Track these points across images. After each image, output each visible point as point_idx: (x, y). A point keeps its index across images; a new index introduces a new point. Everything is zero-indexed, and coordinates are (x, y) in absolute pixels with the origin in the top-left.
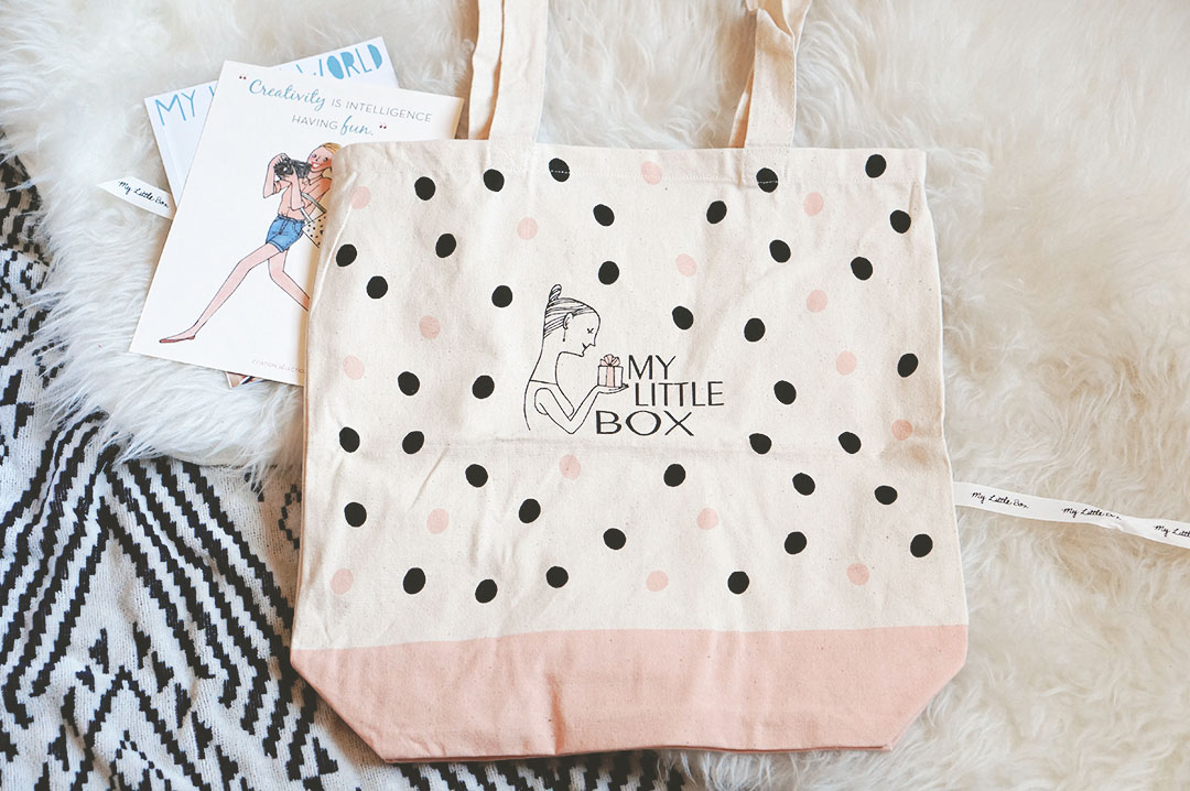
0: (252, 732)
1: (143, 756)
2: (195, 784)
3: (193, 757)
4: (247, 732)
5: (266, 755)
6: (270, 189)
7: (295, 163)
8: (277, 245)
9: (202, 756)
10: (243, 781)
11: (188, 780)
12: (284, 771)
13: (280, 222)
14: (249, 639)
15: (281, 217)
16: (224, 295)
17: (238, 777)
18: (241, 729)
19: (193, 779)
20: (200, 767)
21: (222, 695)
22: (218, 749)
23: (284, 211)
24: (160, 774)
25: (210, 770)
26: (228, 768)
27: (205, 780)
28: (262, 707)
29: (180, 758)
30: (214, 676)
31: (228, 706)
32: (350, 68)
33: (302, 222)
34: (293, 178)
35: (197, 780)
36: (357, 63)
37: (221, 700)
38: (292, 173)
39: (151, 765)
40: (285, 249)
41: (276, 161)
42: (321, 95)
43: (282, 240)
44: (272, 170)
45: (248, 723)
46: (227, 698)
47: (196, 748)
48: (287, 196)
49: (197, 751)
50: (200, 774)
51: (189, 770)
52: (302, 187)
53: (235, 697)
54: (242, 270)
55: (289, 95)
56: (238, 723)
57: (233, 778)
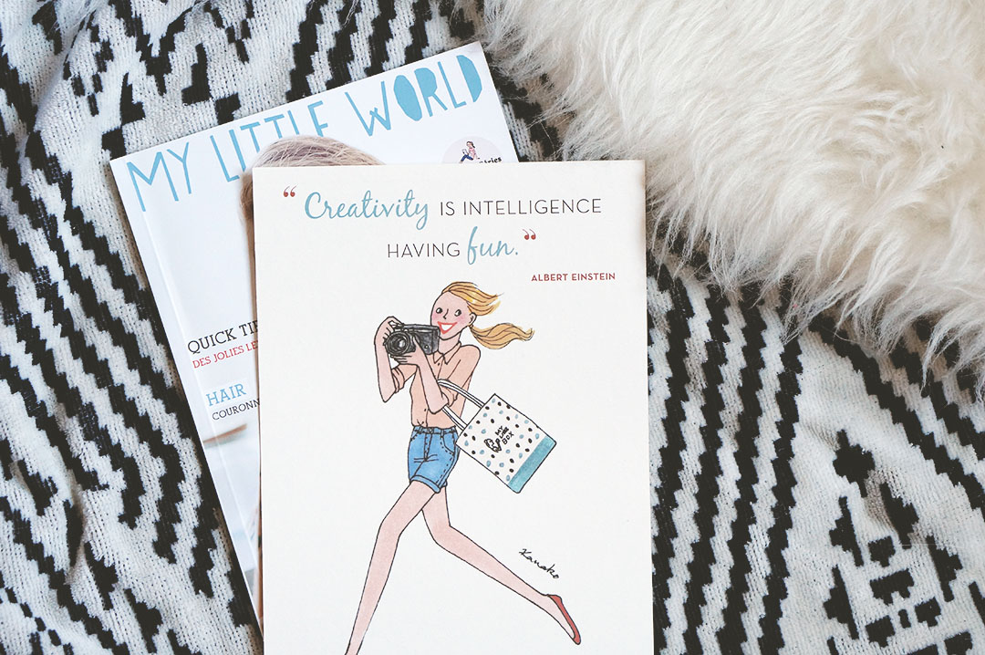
0: (172, 560)
1: (27, 611)
2: (105, 646)
3: (95, 607)
4: (165, 560)
5: (197, 593)
6: (388, 386)
7: (415, 331)
8: (427, 481)
9: (108, 605)
10: (172, 635)
11: (93, 642)
12: (226, 616)
13: (420, 439)
14: (146, 417)
15: (419, 430)
16: (373, 591)
17: (163, 630)
18: (156, 556)
19: (100, 638)
20: (108, 620)
21: (122, 511)
22: (129, 594)
23: (420, 417)
24: (55, 639)
25: (124, 625)
26: (149, 619)
27: (119, 639)
28: (180, 521)
29: (78, 612)
30: (106, 486)
31: (132, 526)
32: (431, 99)
33: (453, 431)
34: (417, 356)
35: (107, 639)
36: (441, 91)
37: (121, 519)
38: (413, 349)
39: (41, 624)
40: (441, 485)
41: (383, 333)
42: (419, 199)
43: (432, 470)
44: (382, 351)
45: (164, 546)
46: (130, 515)
47: (98, 595)
48: (418, 391)
49: (100, 600)
50: (110, 632)
51: (93, 626)
52: (436, 368)
53: (139, 513)
54: (388, 538)
55: (369, 210)
56: (150, 549)
57: (157, 632)
